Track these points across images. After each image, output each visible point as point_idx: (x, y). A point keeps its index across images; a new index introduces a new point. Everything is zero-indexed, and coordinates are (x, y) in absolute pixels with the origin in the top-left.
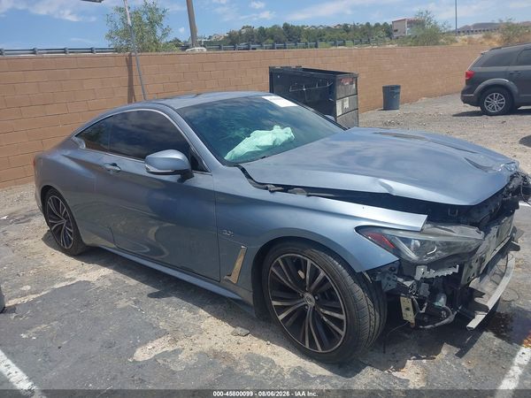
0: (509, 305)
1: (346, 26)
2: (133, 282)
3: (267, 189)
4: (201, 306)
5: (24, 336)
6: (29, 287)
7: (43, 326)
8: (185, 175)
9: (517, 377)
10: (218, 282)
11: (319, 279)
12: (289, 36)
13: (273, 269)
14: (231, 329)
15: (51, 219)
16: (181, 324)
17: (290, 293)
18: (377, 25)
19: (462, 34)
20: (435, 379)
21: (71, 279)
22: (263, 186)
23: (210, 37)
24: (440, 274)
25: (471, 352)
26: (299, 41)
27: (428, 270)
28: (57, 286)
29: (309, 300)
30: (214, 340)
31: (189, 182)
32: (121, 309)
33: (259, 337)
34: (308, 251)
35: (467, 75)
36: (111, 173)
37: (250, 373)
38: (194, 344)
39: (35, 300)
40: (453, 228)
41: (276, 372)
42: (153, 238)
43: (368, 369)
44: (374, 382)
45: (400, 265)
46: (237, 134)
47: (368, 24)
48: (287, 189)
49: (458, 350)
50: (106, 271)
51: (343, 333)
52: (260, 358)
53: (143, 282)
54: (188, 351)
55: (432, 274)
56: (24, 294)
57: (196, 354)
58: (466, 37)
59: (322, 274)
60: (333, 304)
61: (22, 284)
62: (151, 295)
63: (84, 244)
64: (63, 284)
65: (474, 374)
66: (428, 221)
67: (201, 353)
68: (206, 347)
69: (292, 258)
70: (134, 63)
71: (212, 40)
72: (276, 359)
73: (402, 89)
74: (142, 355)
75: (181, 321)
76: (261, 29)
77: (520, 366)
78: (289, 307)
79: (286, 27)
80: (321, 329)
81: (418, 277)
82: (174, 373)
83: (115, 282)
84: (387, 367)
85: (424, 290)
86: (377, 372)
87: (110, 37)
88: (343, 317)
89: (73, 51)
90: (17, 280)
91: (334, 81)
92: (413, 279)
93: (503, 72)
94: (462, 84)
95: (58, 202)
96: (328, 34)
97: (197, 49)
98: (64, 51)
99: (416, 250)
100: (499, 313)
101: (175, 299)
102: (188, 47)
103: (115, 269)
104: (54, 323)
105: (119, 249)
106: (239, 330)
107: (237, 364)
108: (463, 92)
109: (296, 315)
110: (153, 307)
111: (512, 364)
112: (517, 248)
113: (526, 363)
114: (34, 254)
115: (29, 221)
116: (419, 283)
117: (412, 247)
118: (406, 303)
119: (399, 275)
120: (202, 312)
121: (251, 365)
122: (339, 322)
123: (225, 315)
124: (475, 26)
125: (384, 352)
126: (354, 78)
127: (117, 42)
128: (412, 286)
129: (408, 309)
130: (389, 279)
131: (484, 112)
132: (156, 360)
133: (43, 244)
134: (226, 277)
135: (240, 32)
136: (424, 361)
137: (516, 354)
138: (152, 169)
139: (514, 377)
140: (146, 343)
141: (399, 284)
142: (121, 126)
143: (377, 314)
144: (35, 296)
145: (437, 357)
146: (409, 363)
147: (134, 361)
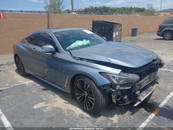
0: (152, 101)
1: (124, 8)
2: (38, 85)
3: (76, 59)
4: (57, 94)
5: (3, 99)
6: (8, 85)
7: (9, 96)
8: (53, 53)
9: (147, 122)
10: (61, 87)
11: (88, 87)
12: (105, 10)
13: (76, 83)
14: (64, 101)
15: (17, 64)
16: (50, 99)
17: (81, 91)
18: (135, 8)
19: (162, 12)
20: (122, 121)
21: (20, 83)
22: (75, 58)
23: (79, 9)
24: (125, 88)
25: (135, 114)
26: (108, 12)
27: (121, 87)
28: (16, 85)
29: (86, 94)
30: (58, 104)
31: (54, 55)
32: (33, 93)
33: (72, 104)
34: (85, 79)
35: (159, 26)
36: (33, 51)
37: (66, 114)
38: (52, 105)
39: (8, 88)
40: (130, 75)
41: (74, 115)
42: (46, 73)
43: (102, 116)
44: (103, 120)
45: (111, 84)
46: (71, 41)
47: (131, 7)
48: (81, 59)
49: (132, 113)
50: (31, 81)
51: (94, 104)
52: (70, 110)
53: (41, 85)
54: (50, 107)
55: (122, 88)
56: (6, 87)
57: (52, 108)
58: (164, 13)
59: (89, 86)
60: (91, 95)
61: (6, 84)
62: (43, 90)
63: (26, 73)
64: (18, 84)
65: (134, 120)
66: (122, 72)
67: (53, 108)
68: (55, 106)
69: (81, 80)
70: (50, 17)
71: (80, 10)
72: (75, 111)
73: (138, 30)
74: (36, 107)
75: (50, 98)
76: (96, 7)
77: (149, 119)
78: (80, 95)
79: (104, 7)
80: (88, 103)
81: (117, 89)
82: (44, 113)
83: (33, 85)
84: (109, 116)
85: (119, 93)
86: (104, 117)
87: (45, 8)
88: (94, 99)
89: (34, 12)
90: (5, 82)
91: (113, 26)
92: (116, 89)
93: (171, 26)
94: (158, 29)
95: (19, 59)
96: (118, 10)
97: (73, 13)
98: (31, 12)
99: (117, 80)
100: (148, 103)
101: (49, 91)
102: (70, 12)
103: (34, 81)
104: (12, 96)
105: (35, 75)
106: (66, 102)
107: (63, 111)
108: (158, 32)
109: (82, 98)
110: (43, 93)
111: (147, 118)
112: (158, 83)
113: (151, 118)
114: (11, 75)
115: (12, 65)
116: (117, 91)
117: (115, 80)
118: (113, 96)
119: (111, 88)
120: (57, 96)
121: (67, 112)
122: (93, 101)
123: (64, 97)
124: (168, 10)
125: (109, 112)
126: (120, 25)
127: (47, 10)
128: (115, 91)
129: (114, 98)
130: (108, 88)
131: (164, 39)
132: (39, 109)
133: (15, 72)
134: (64, 85)
135: (89, 8)
136: (120, 115)
137: (149, 116)
138: (43, 51)
139: (146, 122)
140: (38, 103)
141: (111, 91)
142: (44, 36)
143: (104, 99)
144: (9, 87)
145: (125, 115)
146: (115, 115)
147: (33, 108)
